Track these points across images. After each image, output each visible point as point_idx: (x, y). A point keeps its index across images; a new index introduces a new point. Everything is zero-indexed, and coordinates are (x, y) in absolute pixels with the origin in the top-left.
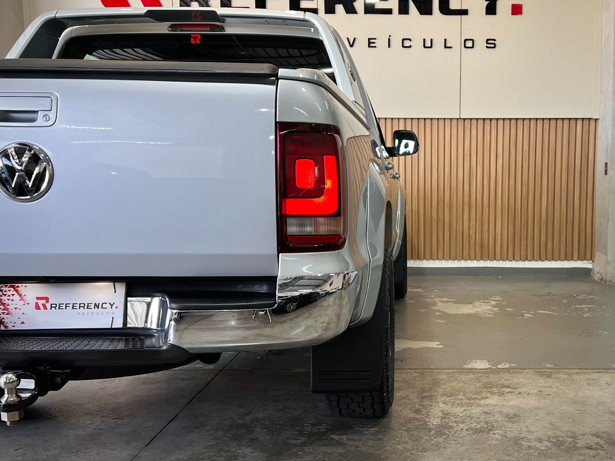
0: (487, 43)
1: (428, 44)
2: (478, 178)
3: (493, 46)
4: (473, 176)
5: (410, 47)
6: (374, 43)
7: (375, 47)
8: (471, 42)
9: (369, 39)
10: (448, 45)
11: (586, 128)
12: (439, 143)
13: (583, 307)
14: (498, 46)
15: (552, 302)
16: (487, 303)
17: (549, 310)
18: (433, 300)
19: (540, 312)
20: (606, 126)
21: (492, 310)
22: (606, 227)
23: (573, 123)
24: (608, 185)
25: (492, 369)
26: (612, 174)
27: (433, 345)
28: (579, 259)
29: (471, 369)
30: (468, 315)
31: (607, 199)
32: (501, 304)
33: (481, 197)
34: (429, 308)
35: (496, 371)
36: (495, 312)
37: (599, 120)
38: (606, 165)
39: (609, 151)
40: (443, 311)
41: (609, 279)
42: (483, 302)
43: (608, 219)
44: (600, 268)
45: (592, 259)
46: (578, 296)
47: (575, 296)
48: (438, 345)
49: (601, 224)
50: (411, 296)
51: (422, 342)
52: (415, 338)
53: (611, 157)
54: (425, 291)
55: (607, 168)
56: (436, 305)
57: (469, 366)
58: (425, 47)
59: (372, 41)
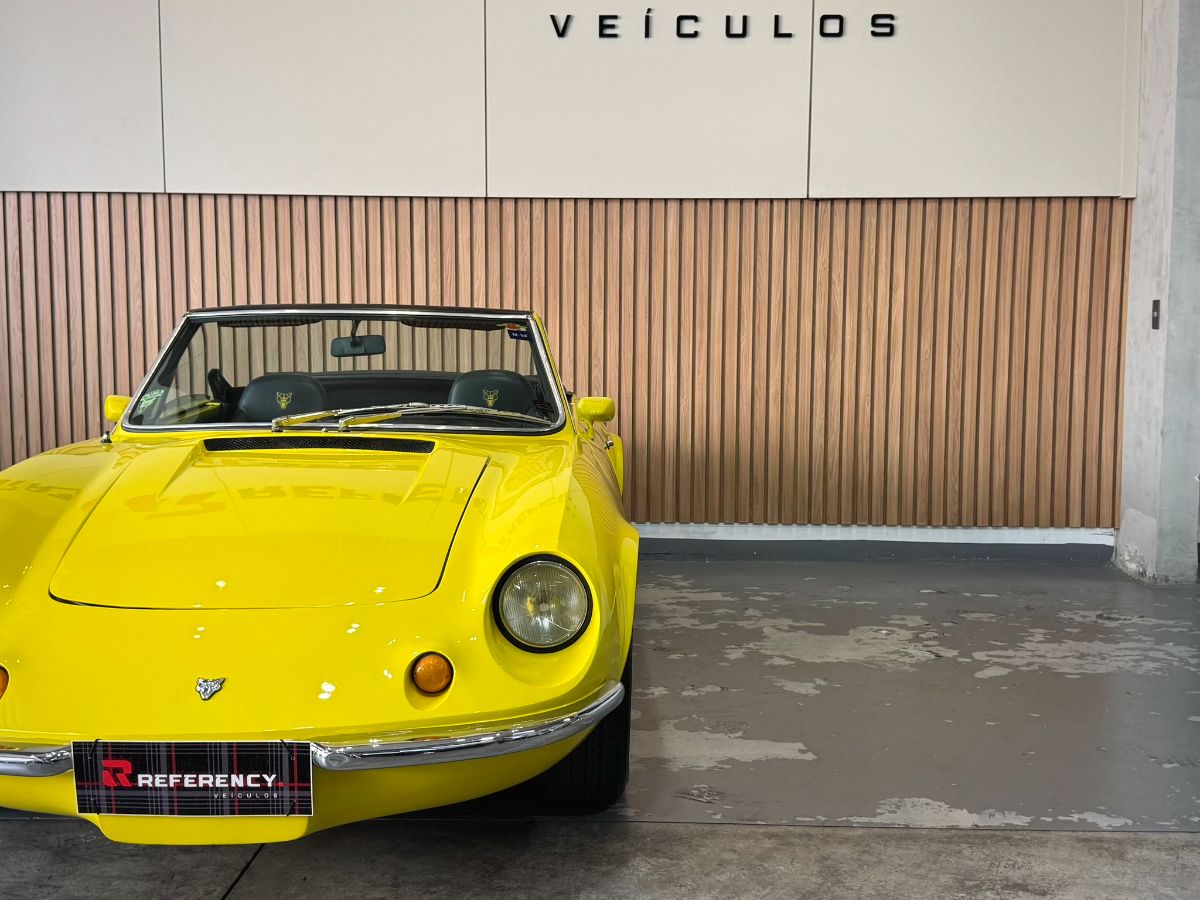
0: (874, 24)
1: (737, 28)
2: (848, 337)
3: (887, 30)
4: (836, 332)
5: (695, 35)
6: (613, 27)
7: (615, 36)
8: (837, 22)
9: (602, 18)
10: (783, 30)
11: (1103, 219)
12: (758, 256)
13: (1126, 649)
14: (899, 31)
15: (1045, 634)
16: (887, 634)
17: (1045, 656)
18: (758, 625)
19: (1025, 661)
20: (1156, 214)
21: (907, 654)
22: (1156, 452)
23: (1072, 207)
24: (1162, 353)
25: (962, 829)
26: (1172, 327)
27: (789, 750)
28: (1083, 525)
29: (907, 827)
30: (852, 665)
31: (1159, 385)
32: (922, 635)
33: (853, 379)
34: (751, 645)
35: (976, 836)
36: (916, 659)
37: (1134, 202)
38: (1156, 305)
39: (1164, 273)
40: (788, 654)
41: (1163, 573)
42: (877, 631)
43: (1162, 433)
44: (1136, 547)
45: (1113, 526)
46: (1100, 616)
47: (1094, 618)
48: (801, 751)
49: (1139, 443)
50: (704, 612)
51: (762, 742)
52: (740, 729)
53: (1171, 287)
54: (731, 599)
55: (1158, 314)
56: (766, 637)
57: (899, 819)
58: (729, 35)
59: (609, 22)
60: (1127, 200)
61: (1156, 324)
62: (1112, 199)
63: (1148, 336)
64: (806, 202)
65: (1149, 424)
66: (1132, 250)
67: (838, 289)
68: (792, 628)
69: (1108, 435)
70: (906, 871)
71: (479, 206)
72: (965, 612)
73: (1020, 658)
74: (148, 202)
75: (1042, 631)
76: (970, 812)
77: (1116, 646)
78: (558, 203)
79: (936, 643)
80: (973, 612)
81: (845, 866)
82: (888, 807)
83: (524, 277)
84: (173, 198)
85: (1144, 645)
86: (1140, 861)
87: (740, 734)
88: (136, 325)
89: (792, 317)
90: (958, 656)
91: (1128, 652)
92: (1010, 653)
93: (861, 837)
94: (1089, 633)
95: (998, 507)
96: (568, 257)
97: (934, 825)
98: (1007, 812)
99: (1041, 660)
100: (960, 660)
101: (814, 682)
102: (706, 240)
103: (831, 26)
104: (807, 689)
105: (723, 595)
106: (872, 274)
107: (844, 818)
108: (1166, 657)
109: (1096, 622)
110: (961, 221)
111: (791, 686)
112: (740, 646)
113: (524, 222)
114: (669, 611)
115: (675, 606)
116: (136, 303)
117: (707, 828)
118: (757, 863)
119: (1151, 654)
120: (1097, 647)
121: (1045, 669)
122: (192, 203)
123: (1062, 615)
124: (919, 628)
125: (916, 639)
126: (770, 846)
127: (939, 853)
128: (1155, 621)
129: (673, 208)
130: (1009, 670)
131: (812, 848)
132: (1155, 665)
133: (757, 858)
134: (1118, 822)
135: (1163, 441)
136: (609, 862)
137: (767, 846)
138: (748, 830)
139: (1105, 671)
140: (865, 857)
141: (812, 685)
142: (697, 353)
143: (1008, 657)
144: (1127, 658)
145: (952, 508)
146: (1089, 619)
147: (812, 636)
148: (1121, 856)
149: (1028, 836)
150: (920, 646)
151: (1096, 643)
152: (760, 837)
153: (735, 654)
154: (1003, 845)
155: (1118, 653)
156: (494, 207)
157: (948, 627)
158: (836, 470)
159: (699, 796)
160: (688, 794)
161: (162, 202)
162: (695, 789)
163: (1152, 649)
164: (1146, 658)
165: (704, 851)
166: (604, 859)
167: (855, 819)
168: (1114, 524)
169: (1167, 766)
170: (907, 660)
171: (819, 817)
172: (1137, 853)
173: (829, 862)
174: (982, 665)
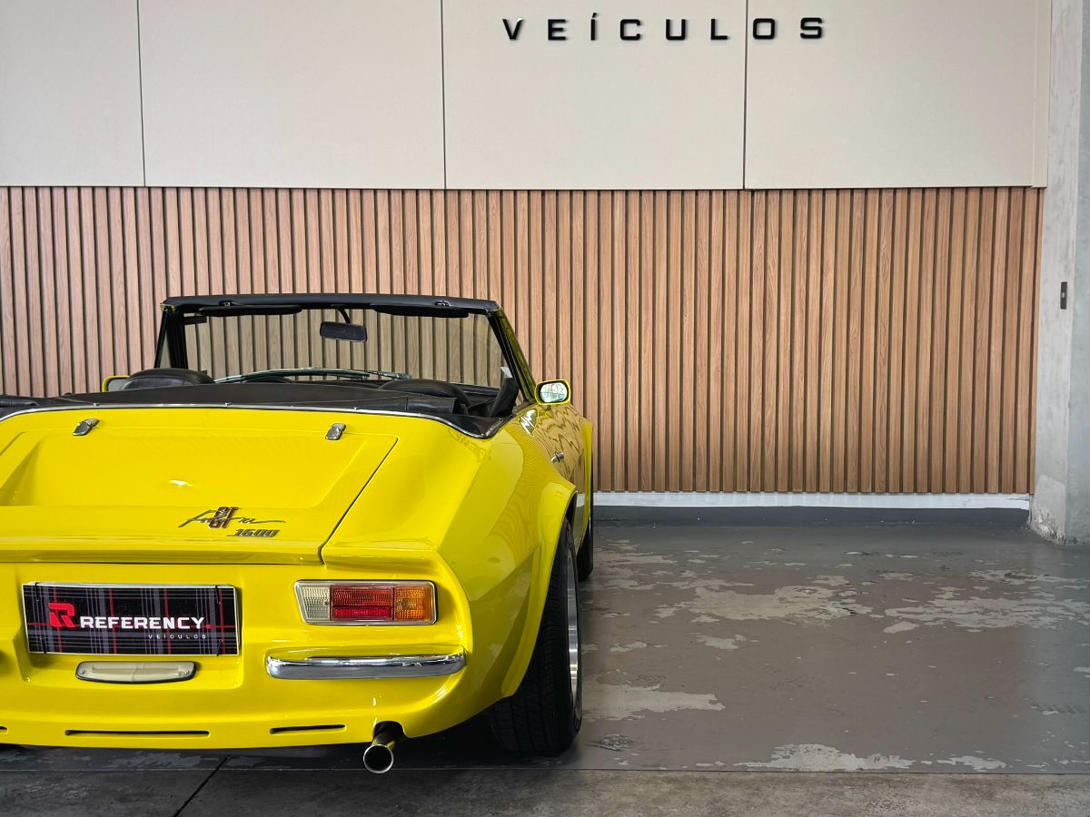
0: (803, 27)
1: (677, 31)
2: (782, 318)
3: (815, 33)
5: (638, 37)
6: (561, 30)
7: (563, 38)
8: (769, 25)
9: (551, 22)
10: (719, 33)
11: (1017, 206)
12: (699, 243)
13: (1027, 605)
14: (826, 33)
15: (955, 592)
16: (810, 593)
17: (951, 612)
18: (691, 586)
19: (932, 618)
20: (1064, 203)
21: (824, 611)
22: (1065, 422)
23: (988, 196)
24: (1068, 332)
25: (847, 772)
26: (1078, 307)
27: (700, 702)
28: (1000, 491)
29: (797, 771)
30: (774, 622)
31: (1067, 360)
32: (841, 594)
33: (788, 356)
34: (682, 604)
35: (860, 779)
36: (831, 616)
37: (1045, 191)
38: (1064, 286)
39: (1070, 256)
40: (715, 612)
41: (1073, 535)
42: (800, 590)
43: (1069, 406)
44: (1048, 511)
45: (1028, 491)
46: (1008, 575)
47: (1003, 577)
48: (712, 702)
49: (1050, 415)
50: (642, 574)
51: (676, 694)
52: (659, 682)
53: (1076, 270)
54: (671, 562)
55: (1066, 295)
56: (699, 597)
57: (792, 763)
58: (669, 37)
59: (557, 26)
60: (1039, 189)
61: (1063, 305)
62: (1025, 188)
63: (1058, 316)
64: (742, 193)
65: (1058, 397)
66: (1044, 236)
67: (773, 273)
68: (723, 589)
69: (1023, 407)
70: (789, 811)
71: (439, 198)
72: (885, 572)
73: (927, 615)
74: (129, 195)
75: (952, 589)
76: (858, 757)
77: (1019, 602)
78: (512, 194)
79: (854, 601)
80: (892, 572)
81: (733, 807)
82: (782, 753)
83: (481, 264)
84: (153, 192)
85: (1044, 602)
86: (1007, 801)
87: (658, 687)
88: (120, 310)
89: (730, 299)
90: (871, 613)
91: (1028, 608)
92: (920, 609)
93: (754, 780)
94: (996, 590)
95: (922, 475)
96: (522, 244)
97: (822, 769)
98: (891, 757)
99: (947, 616)
100: (873, 616)
101: (735, 638)
102: (650, 228)
103: (764, 29)
104: (728, 644)
105: (664, 559)
106: (805, 258)
107: (741, 764)
108: (1062, 612)
109: (1004, 581)
110: (886, 210)
111: (713, 642)
112: (671, 606)
113: (481, 212)
114: (611, 574)
115: (617, 569)
116: (119, 289)
117: (612, 774)
118: (653, 806)
119: (1050, 609)
120: (1002, 603)
121: (949, 623)
122: (171, 195)
123: (974, 574)
124: (840, 586)
125: (836, 597)
126: (668, 790)
127: (822, 795)
128: (1058, 579)
129: (619, 198)
130: (917, 626)
131: (707, 791)
132: (1052, 620)
133: (654, 801)
134: (993, 765)
135: (1070, 414)
136: (515, 807)
137: (666, 790)
138: (649, 775)
139: (1004, 626)
140: (755, 799)
141: (733, 640)
142: (643, 333)
143: (917, 614)
144: (1026, 614)
145: (880, 476)
146: (998, 578)
147: (739, 596)
148: (990, 796)
149: (907, 778)
150: (838, 603)
151: (1001, 599)
152: (660, 782)
153: (666, 613)
154: (882, 787)
155: (1021, 609)
156: (452, 198)
157: (867, 586)
158: (773, 441)
159: (609, 744)
160: (600, 742)
161: (142, 194)
162: (607, 738)
163: (1052, 605)
164: (1044, 614)
165: (605, 796)
166: (511, 804)
167: (751, 764)
168: (1029, 490)
169: (1048, 713)
170: (823, 617)
171: (717, 763)
172: (1005, 794)
173: (719, 804)
174: (891, 621)
